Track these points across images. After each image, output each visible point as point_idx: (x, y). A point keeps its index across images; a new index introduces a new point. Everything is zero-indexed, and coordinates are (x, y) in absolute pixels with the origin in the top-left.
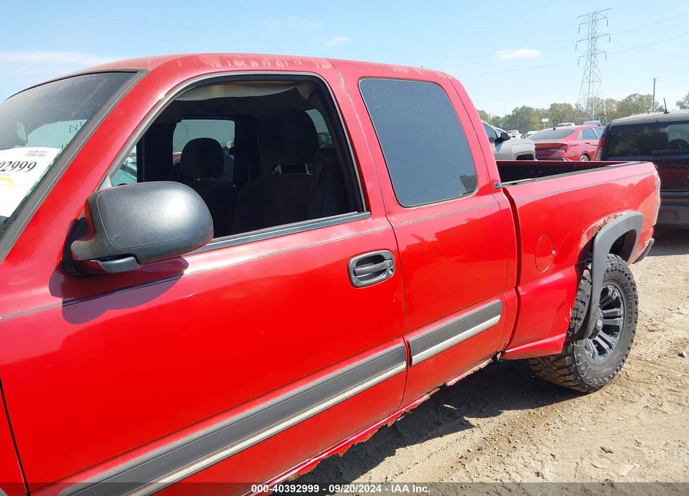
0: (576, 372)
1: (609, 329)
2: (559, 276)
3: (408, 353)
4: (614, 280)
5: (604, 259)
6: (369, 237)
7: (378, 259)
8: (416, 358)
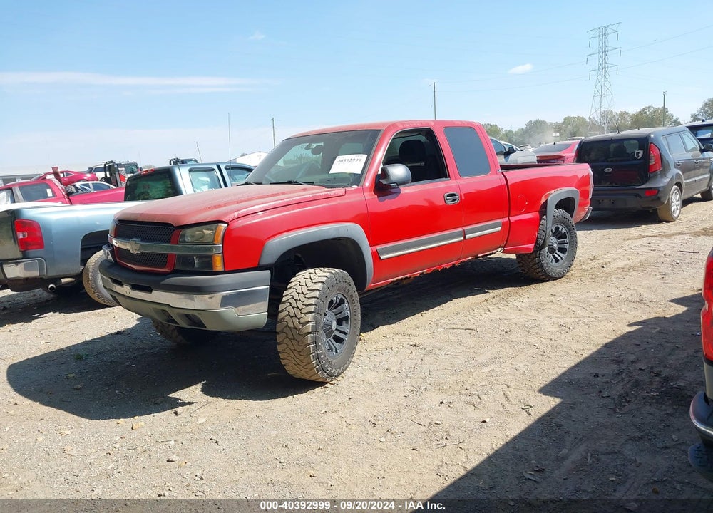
0: (542, 267)
1: (562, 250)
2: (529, 216)
3: (464, 234)
4: (561, 222)
5: (553, 212)
6: (451, 187)
7: (454, 195)
8: (467, 236)
